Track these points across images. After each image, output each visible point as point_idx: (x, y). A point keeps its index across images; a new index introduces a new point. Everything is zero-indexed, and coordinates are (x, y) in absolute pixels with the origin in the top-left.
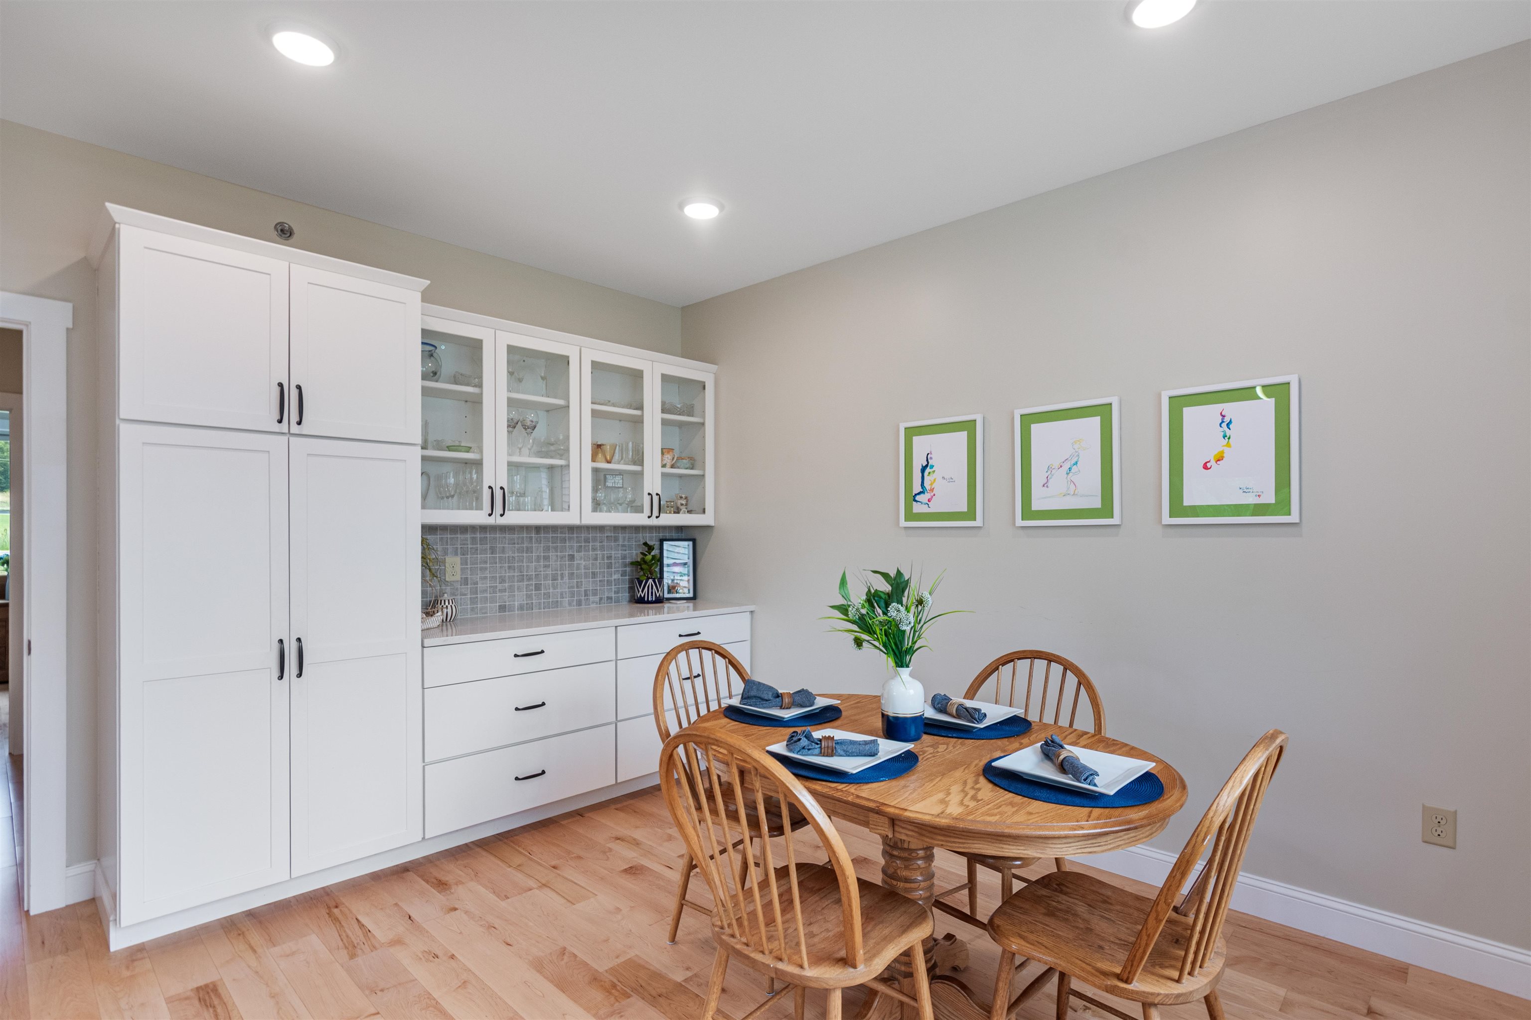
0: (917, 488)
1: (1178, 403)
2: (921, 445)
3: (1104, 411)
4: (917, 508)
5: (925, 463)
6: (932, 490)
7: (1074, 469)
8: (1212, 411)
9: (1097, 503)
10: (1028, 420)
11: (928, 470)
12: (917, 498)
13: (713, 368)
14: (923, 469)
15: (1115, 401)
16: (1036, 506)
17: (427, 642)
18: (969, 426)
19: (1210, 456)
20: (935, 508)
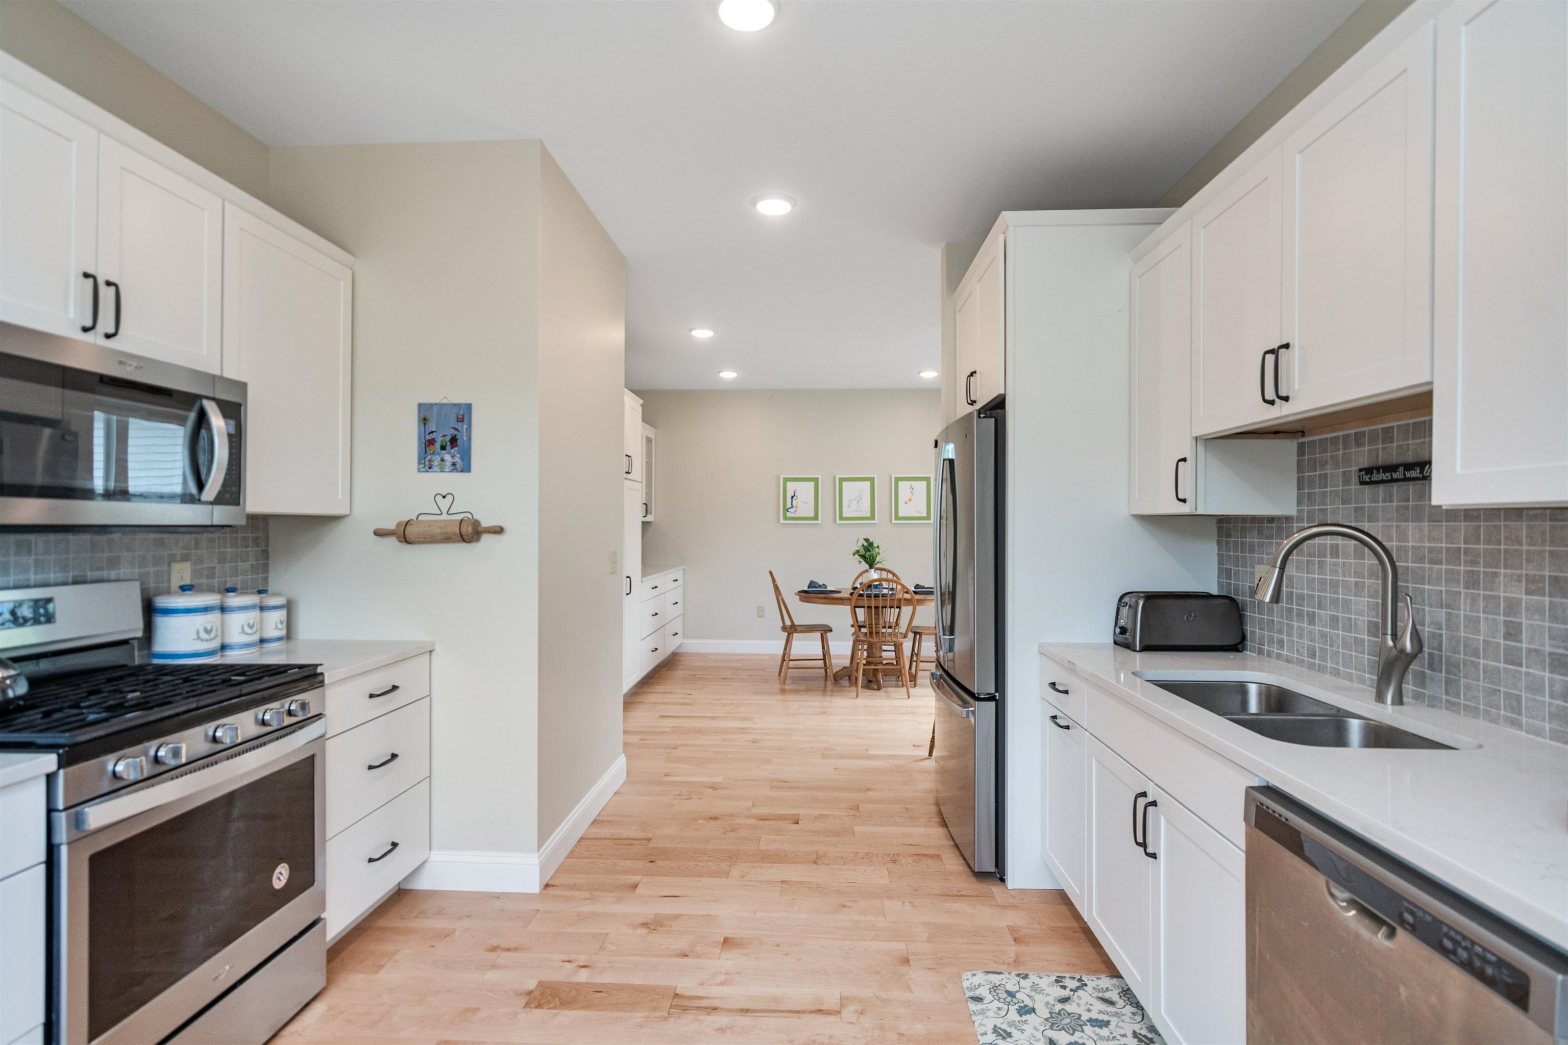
0: (789, 505)
1: (898, 480)
2: (791, 486)
3: (872, 480)
4: (789, 515)
5: (793, 495)
6: (796, 507)
7: (860, 501)
8: (908, 483)
9: (868, 515)
10: (842, 480)
11: (794, 498)
12: (789, 510)
13: (654, 430)
14: (792, 497)
15: (875, 476)
16: (845, 515)
17: (644, 579)
18: (816, 480)
19: (907, 500)
20: (797, 515)
